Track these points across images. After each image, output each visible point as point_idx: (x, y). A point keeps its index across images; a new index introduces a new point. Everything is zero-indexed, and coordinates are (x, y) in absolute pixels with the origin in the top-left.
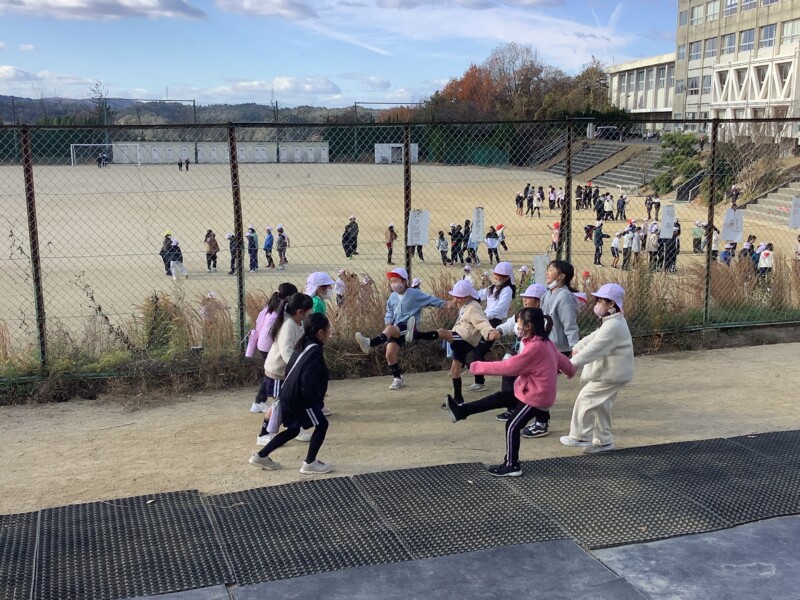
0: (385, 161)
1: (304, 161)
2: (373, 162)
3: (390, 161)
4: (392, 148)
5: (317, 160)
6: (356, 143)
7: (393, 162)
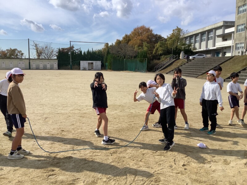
0: (84, 69)
1: (45, 68)
2: (79, 69)
3: (87, 69)
4: (88, 63)
5: (52, 69)
6: (71, 60)
7: (89, 70)
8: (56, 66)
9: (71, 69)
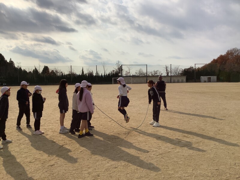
0: (205, 82)
1: (178, 82)
4: (208, 78)
5: (182, 82)
6: (195, 76)
7: (208, 82)
8: (185, 80)
9: (195, 82)
